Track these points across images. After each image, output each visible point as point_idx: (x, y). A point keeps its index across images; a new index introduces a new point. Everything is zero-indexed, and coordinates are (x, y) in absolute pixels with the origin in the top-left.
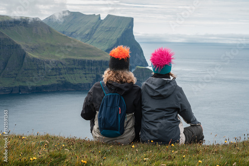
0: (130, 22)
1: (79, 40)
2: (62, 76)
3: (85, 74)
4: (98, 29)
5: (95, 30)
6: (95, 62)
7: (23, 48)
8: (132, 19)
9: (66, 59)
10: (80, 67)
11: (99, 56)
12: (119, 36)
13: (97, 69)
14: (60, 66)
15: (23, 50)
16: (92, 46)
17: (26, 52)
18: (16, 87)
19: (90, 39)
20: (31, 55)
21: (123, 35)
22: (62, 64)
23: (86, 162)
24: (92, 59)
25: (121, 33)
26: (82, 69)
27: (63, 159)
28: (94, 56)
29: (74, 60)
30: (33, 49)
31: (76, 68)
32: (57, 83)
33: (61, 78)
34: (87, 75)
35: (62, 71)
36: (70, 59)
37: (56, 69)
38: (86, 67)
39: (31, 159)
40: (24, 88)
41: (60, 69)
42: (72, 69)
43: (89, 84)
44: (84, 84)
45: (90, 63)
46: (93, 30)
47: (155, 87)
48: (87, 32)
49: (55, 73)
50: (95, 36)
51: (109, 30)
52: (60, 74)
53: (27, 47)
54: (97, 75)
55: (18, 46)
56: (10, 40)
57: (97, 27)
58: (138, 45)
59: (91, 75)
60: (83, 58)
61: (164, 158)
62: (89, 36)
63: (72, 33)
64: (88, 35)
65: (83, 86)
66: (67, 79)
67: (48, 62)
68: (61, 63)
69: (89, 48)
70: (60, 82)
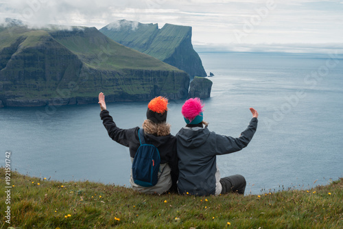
0: (188, 31)
1: (135, 50)
2: (119, 87)
3: (143, 84)
4: (156, 39)
5: (153, 39)
6: (152, 72)
7: (80, 58)
8: (190, 28)
9: (123, 70)
10: (138, 77)
11: (157, 66)
12: (177, 45)
13: (154, 79)
14: (117, 77)
15: (80, 61)
16: (149, 56)
17: (83, 62)
18: (73, 98)
19: (147, 48)
20: (87, 65)
21: (181, 44)
22: (120, 75)
23: (119, 219)
24: (150, 69)
25: (179, 42)
26: (139, 79)
27: (97, 215)
28: (152, 66)
29: (131, 70)
30: (90, 60)
31: (133, 79)
32: (114, 93)
33: (118, 89)
34: (145, 86)
35: (119, 82)
36: (127, 69)
37: (113, 79)
38: (144, 77)
39: (66, 217)
40: (80, 99)
41: (117, 80)
42: (130, 80)
43: (147, 95)
44: (142, 95)
45: (148, 73)
46: (151, 40)
47: (186, 138)
48: (144, 42)
49: (112, 84)
50: (153, 45)
51: (167, 39)
52: (118, 85)
53: (84, 57)
54: (155, 86)
55: (74, 57)
56: (66, 50)
57: (155, 37)
58: (196, 54)
59: (148, 86)
60: (140, 68)
61: (196, 215)
62: (147, 45)
63: (130, 43)
64: (145, 44)
65: (140, 97)
66: (124, 89)
67: (105, 73)
68: (118, 73)
69: (147, 58)
70: (117, 93)
